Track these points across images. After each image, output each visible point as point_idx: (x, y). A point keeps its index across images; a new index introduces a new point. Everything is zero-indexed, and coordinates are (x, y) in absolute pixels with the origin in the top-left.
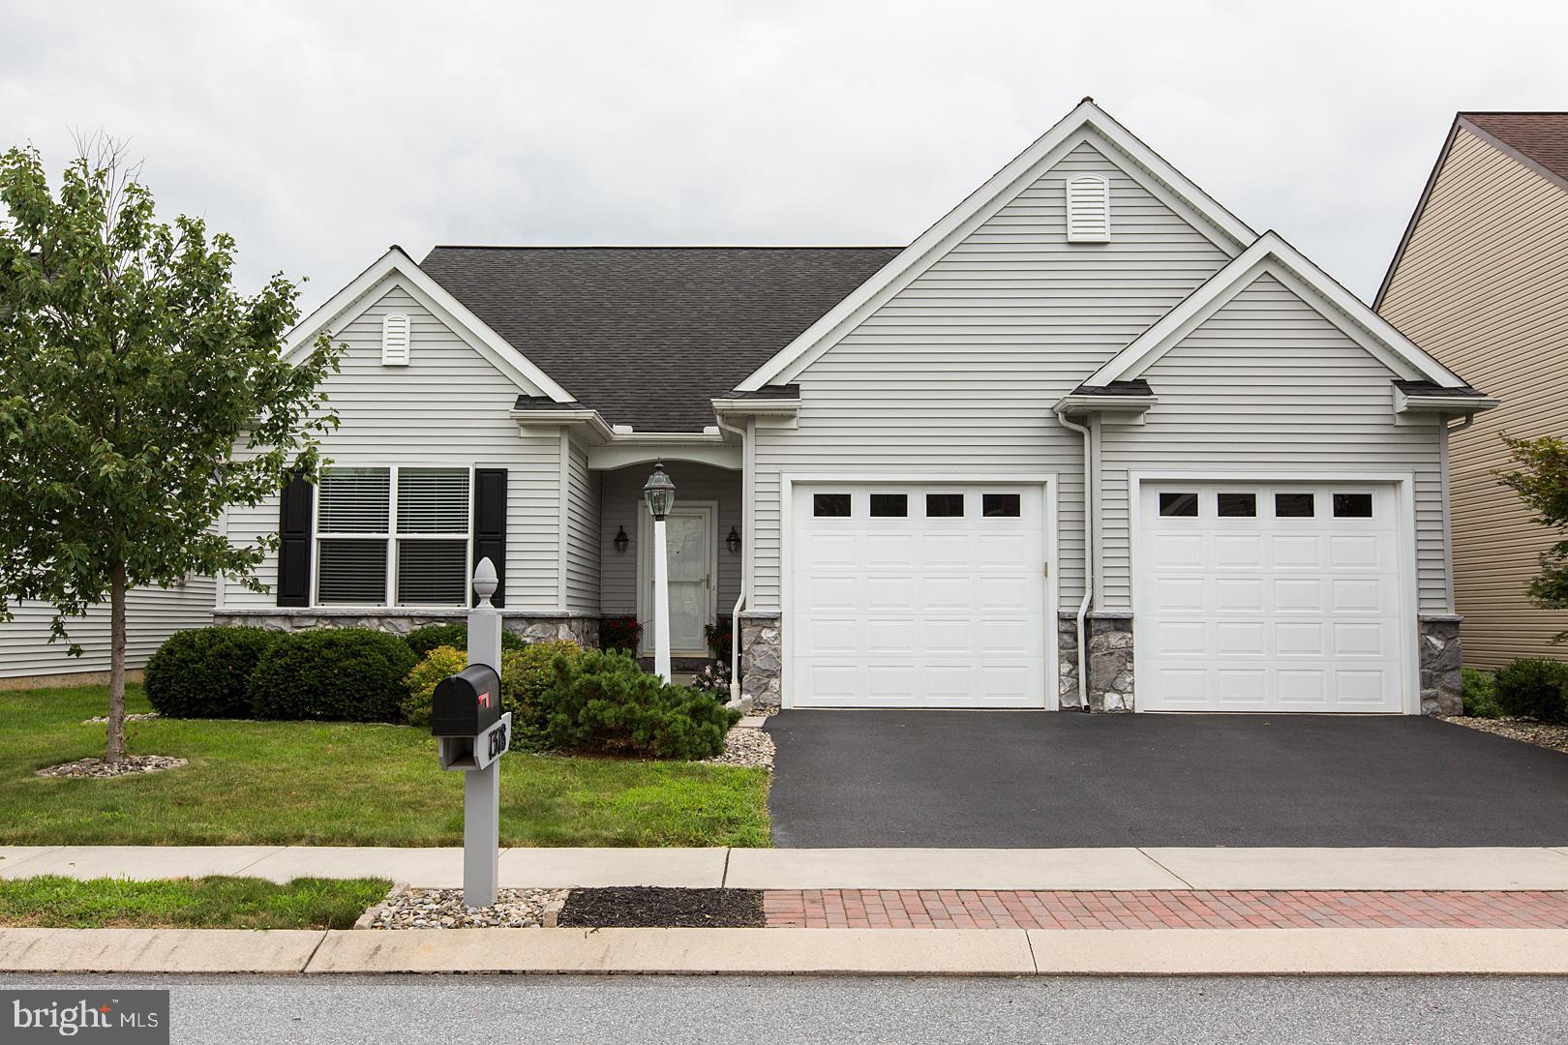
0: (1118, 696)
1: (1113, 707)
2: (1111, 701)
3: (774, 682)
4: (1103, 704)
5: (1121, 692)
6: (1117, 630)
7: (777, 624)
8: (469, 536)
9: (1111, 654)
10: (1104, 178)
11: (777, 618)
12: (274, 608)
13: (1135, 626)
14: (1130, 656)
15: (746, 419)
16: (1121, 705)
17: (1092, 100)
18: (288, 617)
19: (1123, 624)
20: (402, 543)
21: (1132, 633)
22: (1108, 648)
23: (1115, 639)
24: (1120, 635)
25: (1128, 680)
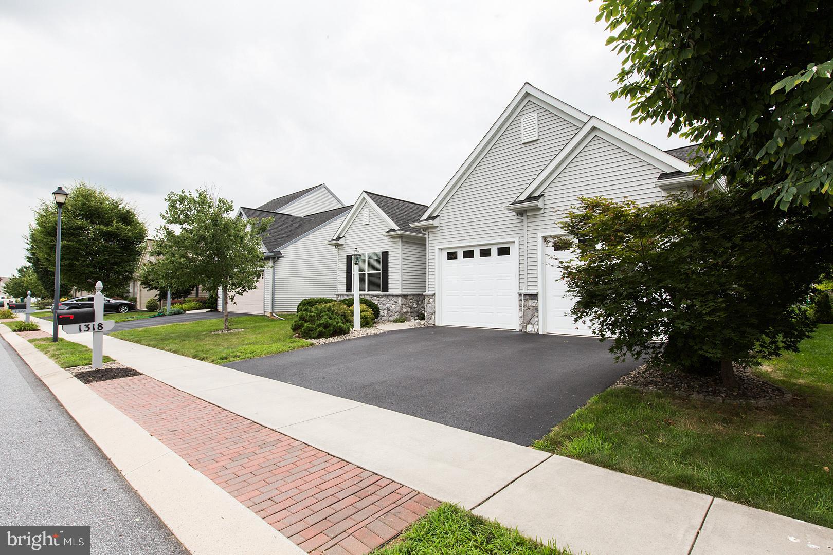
0: (532, 326)
1: (529, 331)
2: (530, 328)
3: (433, 316)
4: (526, 329)
5: (533, 325)
6: (532, 299)
7: (434, 297)
8: (381, 272)
9: (529, 309)
10: (535, 114)
11: (434, 295)
12: (345, 293)
13: (540, 297)
14: (537, 310)
15: (426, 229)
16: (533, 330)
17: (528, 83)
18: (348, 295)
19: (534, 297)
20: (369, 274)
21: (538, 300)
22: (529, 306)
23: (531, 303)
24: (533, 301)
25: (536, 320)
